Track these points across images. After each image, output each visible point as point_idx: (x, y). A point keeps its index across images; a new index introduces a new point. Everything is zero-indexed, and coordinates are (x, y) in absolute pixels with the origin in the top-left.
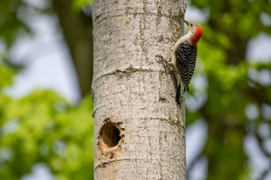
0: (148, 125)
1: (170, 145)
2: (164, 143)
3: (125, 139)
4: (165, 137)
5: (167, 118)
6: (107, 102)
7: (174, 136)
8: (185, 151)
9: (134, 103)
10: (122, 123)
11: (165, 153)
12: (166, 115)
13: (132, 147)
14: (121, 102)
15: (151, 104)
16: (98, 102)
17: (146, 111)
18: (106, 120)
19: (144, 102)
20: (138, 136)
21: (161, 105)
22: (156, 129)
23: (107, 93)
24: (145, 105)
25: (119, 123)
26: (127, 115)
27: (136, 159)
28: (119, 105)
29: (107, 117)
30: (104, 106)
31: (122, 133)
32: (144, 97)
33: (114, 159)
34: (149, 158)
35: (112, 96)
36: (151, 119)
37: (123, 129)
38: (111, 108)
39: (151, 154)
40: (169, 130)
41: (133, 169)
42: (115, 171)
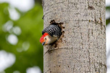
0: (80, 24)
1: (95, 38)
2: (92, 37)
3: (65, 34)
4: (92, 33)
5: (93, 20)
6: (52, 9)
7: (98, 32)
8: (106, 43)
9: (71, 10)
10: (63, 23)
11: (92, 44)
12: (92, 18)
13: (69, 40)
14: (62, 9)
15: (83, 10)
16: (46, 9)
17: (79, 15)
18: (52, 21)
19: (78, 9)
20: (74, 32)
21: (89, 11)
22: (86, 27)
23: (53, 3)
24: (79, 11)
25: (61, 23)
26: (66, 18)
27: (72, 48)
28: (60, 11)
29: (53, 19)
30: (51, 12)
31: (63, 30)
32: (78, 6)
33: (57, 48)
34: (81, 47)
35: (57, 5)
36: (83, 20)
37: (64, 28)
38: (55, 13)
39: (82, 44)
40: (94, 28)
41: (70, 55)
42: (58, 56)
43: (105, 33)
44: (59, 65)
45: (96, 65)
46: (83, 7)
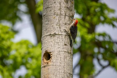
0: (60, 53)
1: (68, 60)
2: (66, 59)
3: (52, 58)
5: (67, 51)
6: (46, 45)
7: (69, 57)
8: (73, 63)
9: (56, 46)
10: (51, 52)
11: (66, 63)
13: (54, 61)
15: (61, 46)
16: (43, 45)
17: (60, 49)
18: (46, 51)
19: (59, 45)
20: (57, 57)
21: (65, 46)
22: (63, 55)
23: (46, 42)
25: (50, 52)
26: (53, 50)
27: (56, 65)
28: (50, 46)
31: (51, 56)
32: (59, 44)
33: (48, 65)
34: (60, 64)
35: (48, 43)
36: (61, 51)
37: (52, 55)
38: (48, 47)
40: (67, 55)
41: (54, 68)
42: (48, 69)
43: (72, 58)
44: (49, 73)
45: (67, 74)
46: (62, 44)
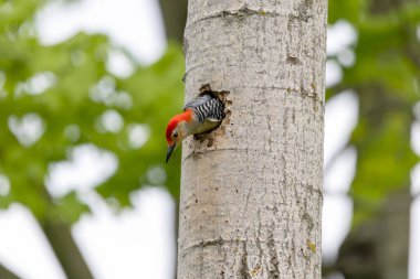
0: (267, 97)
1: (301, 130)
2: (292, 126)
3: (231, 118)
4: (294, 117)
5: (298, 88)
6: (206, 60)
7: (307, 116)
8: (322, 140)
9: (248, 63)
10: (228, 93)
11: (292, 142)
12: (295, 83)
13: (241, 130)
14: (228, 60)
15: (274, 65)
16: (193, 58)
17: (265, 76)
18: (204, 87)
19: (264, 61)
20: (252, 114)
21: (289, 67)
22: (280, 104)
23: (207, 45)
24: (265, 66)
25: (223, 93)
26: (236, 81)
27: (247, 149)
28: (224, 65)
29: (206, 83)
30: (202, 66)
31: (228, 107)
32: (264, 55)
33: (213, 148)
34: (267, 148)
35: (216, 51)
36: (273, 88)
37: (230, 102)
38: (213, 69)
39: (270, 142)
40: (299, 106)
41: (242, 164)
42: (214, 166)
43: (322, 118)
44: (215, 186)
45: (299, 190)
46: (277, 58)
